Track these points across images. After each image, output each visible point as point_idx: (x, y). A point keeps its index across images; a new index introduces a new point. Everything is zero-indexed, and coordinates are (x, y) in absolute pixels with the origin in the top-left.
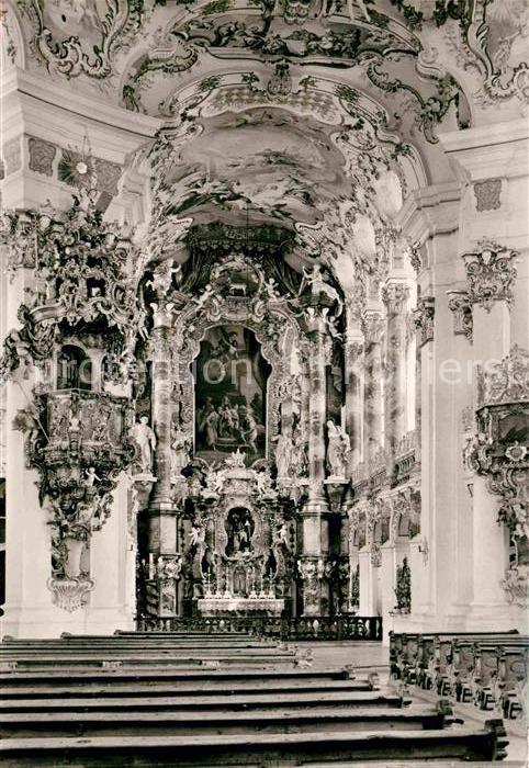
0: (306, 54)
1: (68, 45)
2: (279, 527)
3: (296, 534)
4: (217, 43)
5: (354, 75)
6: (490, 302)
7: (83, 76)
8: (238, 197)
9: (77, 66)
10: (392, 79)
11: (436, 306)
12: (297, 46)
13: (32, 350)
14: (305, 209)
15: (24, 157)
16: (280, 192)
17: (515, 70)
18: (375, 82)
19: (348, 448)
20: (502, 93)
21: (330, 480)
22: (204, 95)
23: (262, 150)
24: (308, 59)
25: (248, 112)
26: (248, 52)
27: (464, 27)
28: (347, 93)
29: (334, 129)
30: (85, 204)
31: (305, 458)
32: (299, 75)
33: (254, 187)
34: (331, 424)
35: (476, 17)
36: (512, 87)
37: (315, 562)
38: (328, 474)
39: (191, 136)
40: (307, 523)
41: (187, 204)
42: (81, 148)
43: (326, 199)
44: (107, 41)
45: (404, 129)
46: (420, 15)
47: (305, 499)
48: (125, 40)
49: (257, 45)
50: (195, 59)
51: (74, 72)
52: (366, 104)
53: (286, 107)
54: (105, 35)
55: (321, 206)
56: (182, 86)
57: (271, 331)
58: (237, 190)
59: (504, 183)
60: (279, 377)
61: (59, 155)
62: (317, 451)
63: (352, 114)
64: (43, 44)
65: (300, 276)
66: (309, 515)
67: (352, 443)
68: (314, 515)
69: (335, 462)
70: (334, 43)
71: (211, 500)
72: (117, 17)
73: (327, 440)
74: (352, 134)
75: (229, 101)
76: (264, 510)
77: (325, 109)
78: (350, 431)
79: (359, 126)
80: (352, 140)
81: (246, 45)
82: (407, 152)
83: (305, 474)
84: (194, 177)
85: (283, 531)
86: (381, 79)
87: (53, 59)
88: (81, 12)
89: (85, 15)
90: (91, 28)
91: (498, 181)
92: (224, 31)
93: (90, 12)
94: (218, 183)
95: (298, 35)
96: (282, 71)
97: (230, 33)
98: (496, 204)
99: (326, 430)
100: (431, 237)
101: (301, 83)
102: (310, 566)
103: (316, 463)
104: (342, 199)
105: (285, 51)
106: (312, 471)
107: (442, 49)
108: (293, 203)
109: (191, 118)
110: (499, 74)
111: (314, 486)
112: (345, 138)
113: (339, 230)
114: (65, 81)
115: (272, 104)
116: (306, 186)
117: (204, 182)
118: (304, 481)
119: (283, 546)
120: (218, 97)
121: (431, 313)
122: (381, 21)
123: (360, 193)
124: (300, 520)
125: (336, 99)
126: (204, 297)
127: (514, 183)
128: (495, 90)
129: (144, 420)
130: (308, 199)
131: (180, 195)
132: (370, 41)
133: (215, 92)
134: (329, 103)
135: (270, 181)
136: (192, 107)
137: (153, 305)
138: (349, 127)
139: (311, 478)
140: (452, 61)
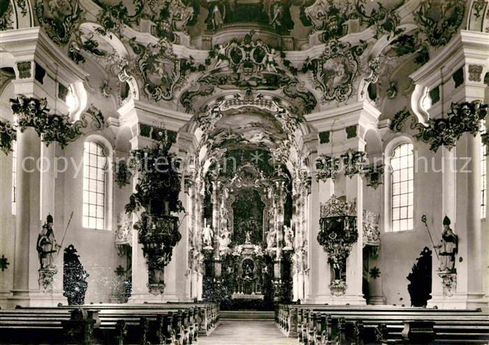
0: (257, 86)
1: (156, 89)
2: (264, 267)
3: (271, 270)
4: (221, 83)
5: (278, 92)
6: (325, 179)
7: (162, 100)
8: (244, 140)
9: (160, 97)
10: (293, 94)
11: (312, 180)
12: (253, 83)
13: (141, 201)
14: (271, 143)
15: (138, 131)
16: (260, 137)
17: (335, 89)
18: (287, 95)
19: (293, 236)
20: (330, 98)
21: (285, 248)
22: (220, 103)
23: (249, 122)
24: (258, 88)
25: (240, 108)
26: (235, 87)
27: (315, 73)
28: (277, 99)
29: (275, 113)
30: (161, 147)
31: (275, 240)
32: (256, 94)
33: (250, 136)
34: (285, 227)
35: (319, 69)
36: (334, 96)
37: (278, 281)
38: (284, 246)
39: (218, 118)
40: (276, 265)
41: (222, 144)
42: (159, 126)
43: (278, 139)
44: (172, 86)
45: (300, 112)
46: (296, 69)
47: (275, 256)
48: (179, 85)
49: (237, 84)
50: (213, 90)
51: (159, 98)
52: (284, 103)
53: (255, 106)
54: (171, 84)
55: (278, 142)
56: (210, 100)
57: (265, 191)
58: (243, 137)
59: (331, 133)
60: (268, 209)
61: (152, 129)
62: (279, 237)
63: (281, 107)
64: (146, 89)
65: (273, 169)
66: (276, 262)
67: (294, 234)
68: (278, 262)
69: (287, 241)
70: (267, 81)
71: (236, 256)
72: (176, 77)
73: (284, 233)
74: (282, 114)
75: (231, 105)
76: (258, 260)
77: (270, 106)
78: (294, 229)
79: (284, 112)
80: (283, 117)
81: (233, 84)
82: (301, 121)
83: (275, 246)
84: (223, 133)
85: (266, 269)
86: (289, 93)
87: (150, 95)
88: (161, 77)
89: (163, 77)
90: (166, 82)
91: (328, 132)
92: (222, 79)
93: (165, 76)
94: (234, 135)
95: (252, 79)
96: (249, 93)
97: (225, 80)
98: (327, 141)
99: (283, 229)
100: (310, 154)
101: (258, 97)
102: (276, 282)
103: (279, 242)
104: (284, 139)
105: (248, 85)
106: (278, 245)
107: (307, 82)
108: (267, 141)
109: (216, 112)
110: (329, 90)
111: (278, 250)
112: (280, 116)
113: (286, 151)
114: (155, 103)
115: (248, 105)
116: (270, 135)
117: (228, 135)
118: (274, 249)
119: (266, 274)
120: (226, 104)
121: (310, 183)
122: (283, 72)
123: (290, 137)
124: (273, 263)
125: (273, 102)
126: (234, 179)
127: (335, 133)
128: (327, 97)
129: (209, 226)
130: (272, 140)
131: (219, 140)
132: (281, 79)
133: (224, 102)
134: (271, 103)
135: (255, 133)
136: (216, 107)
137: (213, 182)
138: (280, 112)
139: (278, 247)
140: (311, 86)
